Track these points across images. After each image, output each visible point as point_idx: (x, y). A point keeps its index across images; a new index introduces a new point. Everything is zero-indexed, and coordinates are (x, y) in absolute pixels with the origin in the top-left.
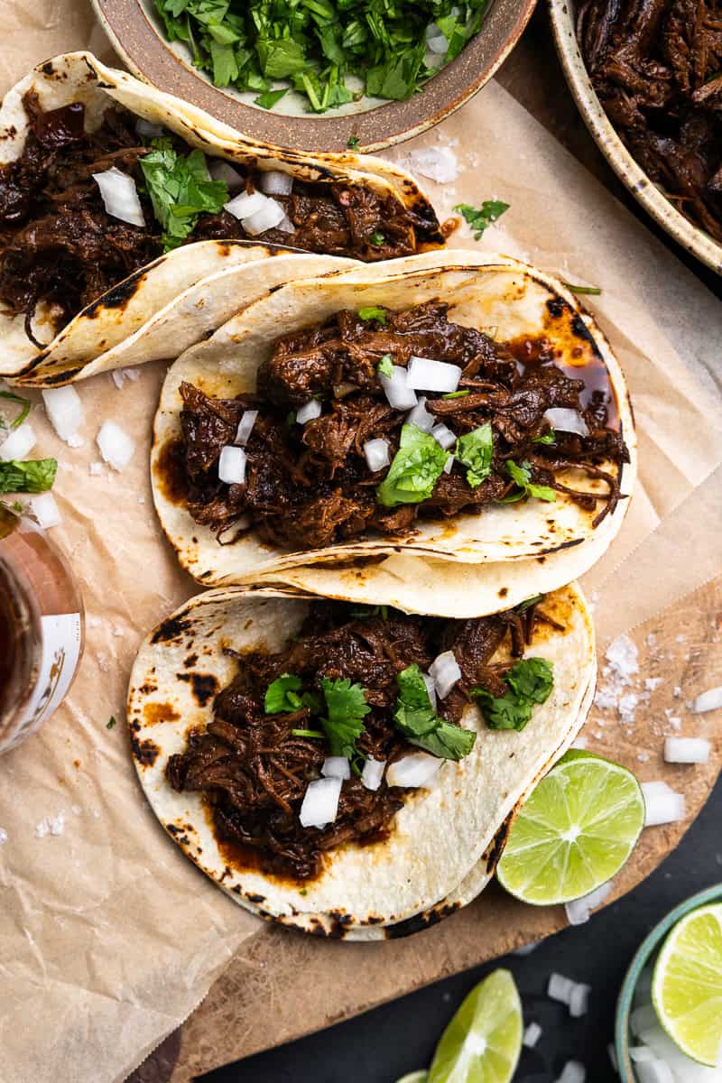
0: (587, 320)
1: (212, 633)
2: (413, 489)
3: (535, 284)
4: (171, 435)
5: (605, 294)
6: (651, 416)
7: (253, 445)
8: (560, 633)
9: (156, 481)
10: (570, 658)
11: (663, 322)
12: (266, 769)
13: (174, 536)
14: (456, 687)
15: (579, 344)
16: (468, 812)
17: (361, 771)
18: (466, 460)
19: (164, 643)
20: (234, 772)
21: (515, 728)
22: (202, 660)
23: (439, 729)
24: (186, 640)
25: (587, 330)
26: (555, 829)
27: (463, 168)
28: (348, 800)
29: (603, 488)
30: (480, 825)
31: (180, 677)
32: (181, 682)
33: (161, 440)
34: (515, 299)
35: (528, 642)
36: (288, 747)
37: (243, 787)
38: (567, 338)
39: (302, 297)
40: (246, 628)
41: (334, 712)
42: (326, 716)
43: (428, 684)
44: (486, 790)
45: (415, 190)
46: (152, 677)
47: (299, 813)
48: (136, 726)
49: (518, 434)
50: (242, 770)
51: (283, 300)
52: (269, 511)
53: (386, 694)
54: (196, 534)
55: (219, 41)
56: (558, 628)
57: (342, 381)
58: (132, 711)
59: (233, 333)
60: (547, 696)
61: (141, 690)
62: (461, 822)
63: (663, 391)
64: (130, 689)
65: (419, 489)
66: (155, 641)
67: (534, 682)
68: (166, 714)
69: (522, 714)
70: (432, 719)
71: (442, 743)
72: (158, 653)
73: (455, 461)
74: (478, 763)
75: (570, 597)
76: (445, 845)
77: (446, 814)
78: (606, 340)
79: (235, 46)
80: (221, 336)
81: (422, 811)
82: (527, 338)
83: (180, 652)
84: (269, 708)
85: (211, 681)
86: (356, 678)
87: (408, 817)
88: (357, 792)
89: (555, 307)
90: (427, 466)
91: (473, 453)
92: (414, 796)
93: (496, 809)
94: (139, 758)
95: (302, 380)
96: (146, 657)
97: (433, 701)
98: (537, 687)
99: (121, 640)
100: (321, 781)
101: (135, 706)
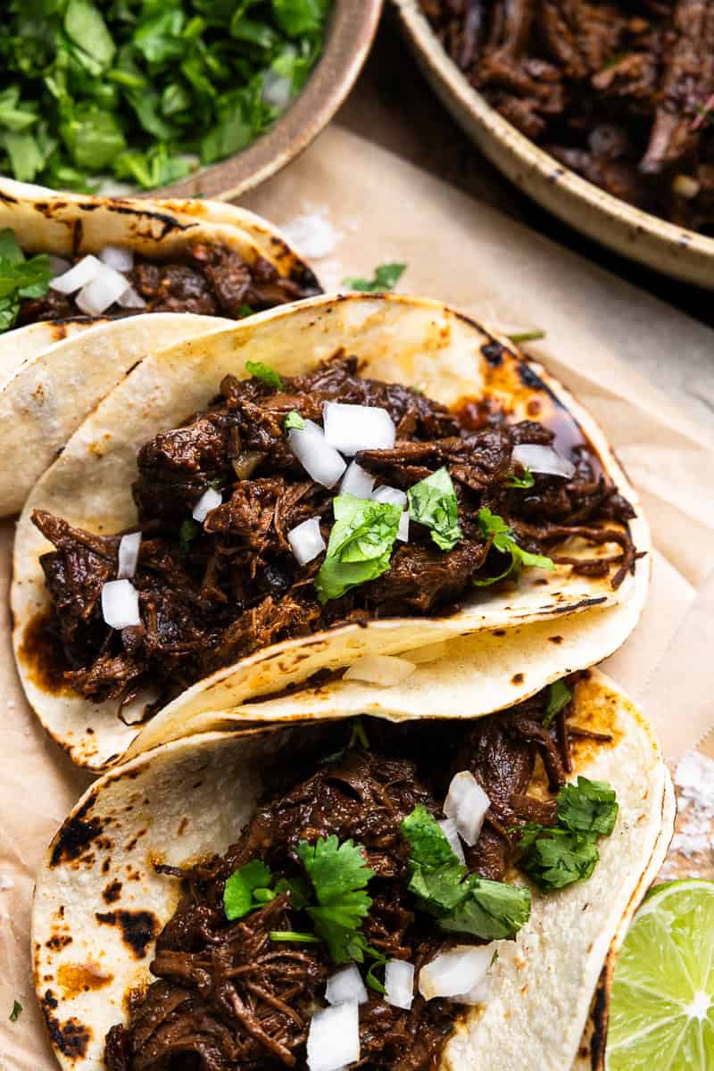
0: (536, 369)
1: (134, 842)
2: (364, 559)
3: (459, 322)
4: (36, 610)
5: (549, 336)
6: (648, 469)
7: (144, 577)
8: (606, 745)
9: (25, 671)
10: (630, 769)
11: (630, 358)
12: (245, 1003)
13: (60, 733)
14: (486, 826)
15: (534, 397)
16: (545, 1002)
17: (383, 983)
18: (426, 519)
19: (69, 865)
20: (200, 1022)
21: (582, 876)
22: (128, 889)
23: (476, 891)
24: (100, 856)
25: (538, 379)
26: (674, 1000)
27: (341, 236)
28: (372, 1031)
29: (612, 549)
30: (565, 1006)
31: (103, 919)
32: (105, 926)
33: (23, 619)
34: (439, 346)
35: (567, 768)
36: (270, 962)
37: (217, 1040)
38: (517, 393)
39: (170, 372)
40: (180, 832)
41: (324, 892)
42: (314, 901)
43: (447, 830)
44: (563, 961)
45: (287, 251)
46: (60, 923)
47: (306, 1056)
48: (50, 1001)
49: (486, 477)
50: (211, 1015)
51: (147, 380)
52: (180, 651)
53: (392, 859)
54: (91, 725)
55: (14, 127)
56: (603, 740)
57: (242, 450)
58: (41, 979)
59: (90, 441)
60: (613, 822)
61: (49, 945)
62: (539, 1020)
63: (652, 436)
64: (33, 946)
65: (372, 556)
66: (55, 862)
67: (590, 811)
68: (91, 980)
69: (585, 858)
70: (462, 882)
71: (485, 911)
72: (64, 883)
73: (411, 522)
74: (543, 943)
75: (607, 698)
76: (525, 1061)
77: (515, 1022)
78: (566, 388)
79: (32, 130)
80: (76, 448)
81: (481, 1036)
82: (467, 400)
83: (96, 878)
84: (232, 914)
85: (147, 918)
86: (345, 834)
87: (464, 1051)
88: (382, 1016)
89: (492, 354)
90: (376, 528)
91: (433, 507)
92: (464, 1022)
93: (581, 971)
94: (62, 1048)
95: (190, 455)
96: (47, 891)
97: (458, 853)
98: (595, 815)
99: (11, 893)
100: (328, 1011)
101: (44, 970)
